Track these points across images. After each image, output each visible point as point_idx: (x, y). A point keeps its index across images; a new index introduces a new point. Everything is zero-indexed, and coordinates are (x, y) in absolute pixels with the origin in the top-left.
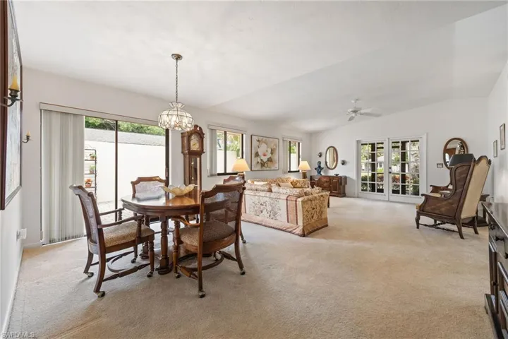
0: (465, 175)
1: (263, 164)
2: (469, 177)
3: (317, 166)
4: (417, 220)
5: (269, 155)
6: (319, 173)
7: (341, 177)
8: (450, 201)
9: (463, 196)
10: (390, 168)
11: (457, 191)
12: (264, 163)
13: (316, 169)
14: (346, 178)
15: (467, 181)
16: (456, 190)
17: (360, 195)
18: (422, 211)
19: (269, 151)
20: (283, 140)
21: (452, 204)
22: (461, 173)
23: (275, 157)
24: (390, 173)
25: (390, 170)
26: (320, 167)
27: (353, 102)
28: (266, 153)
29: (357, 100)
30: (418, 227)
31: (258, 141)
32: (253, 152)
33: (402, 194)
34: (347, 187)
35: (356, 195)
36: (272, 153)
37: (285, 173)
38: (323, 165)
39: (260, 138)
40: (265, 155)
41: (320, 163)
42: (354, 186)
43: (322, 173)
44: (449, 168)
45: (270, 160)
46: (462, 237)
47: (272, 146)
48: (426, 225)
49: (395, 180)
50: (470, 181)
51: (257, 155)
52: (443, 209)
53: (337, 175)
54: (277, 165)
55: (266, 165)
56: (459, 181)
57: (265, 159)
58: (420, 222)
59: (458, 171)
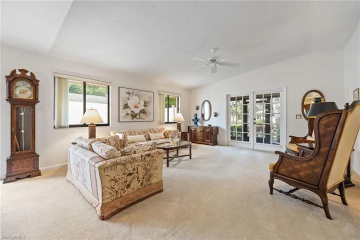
0: (332, 128)
1: (134, 116)
2: (338, 131)
3: (194, 118)
4: (271, 183)
5: (142, 107)
6: (196, 123)
7: (212, 127)
8: (312, 163)
9: (330, 159)
10: (255, 119)
11: (322, 150)
12: (136, 115)
13: (193, 120)
14: (217, 128)
15: (336, 137)
16: (319, 148)
17: (230, 143)
18: (276, 172)
19: (143, 103)
20: (160, 94)
21: (314, 167)
22: (327, 125)
23: (149, 109)
24: (255, 123)
25: (255, 121)
26: (196, 118)
27: (212, 51)
28: (139, 106)
29: (217, 49)
30: (271, 193)
31: (128, 93)
32: (121, 104)
33: (265, 143)
34: (218, 136)
35: (226, 144)
36: (145, 106)
37: (161, 124)
38: (199, 117)
39: (130, 91)
40: (136, 107)
41: (196, 115)
42: (224, 136)
43: (199, 124)
44: (307, 119)
45: (143, 112)
46: (328, 217)
47: (146, 99)
48: (281, 191)
49: (258, 129)
50: (340, 137)
51: (126, 106)
52: (301, 173)
53: (210, 125)
54: (151, 117)
55: (138, 117)
56: (325, 135)
57: (137, 111)
58: (274, 186)
59: (323, 122)
